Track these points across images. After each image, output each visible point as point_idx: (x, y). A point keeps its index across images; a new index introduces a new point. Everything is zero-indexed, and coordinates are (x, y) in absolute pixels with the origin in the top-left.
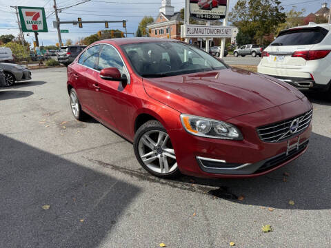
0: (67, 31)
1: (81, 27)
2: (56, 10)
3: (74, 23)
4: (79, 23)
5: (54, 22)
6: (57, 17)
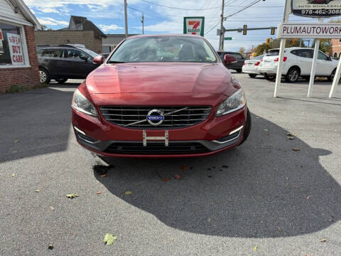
0: (231, 39)
1: (245, 34)
2: (223, 18)
3: (239, 30)
4: (244, 30)
5: (218, 30)
6: (222, 24)
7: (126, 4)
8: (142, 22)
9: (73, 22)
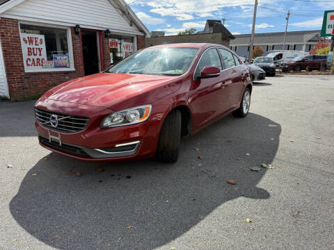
7: (256, 3)
8: (287, 19)
9: (208, 26)
